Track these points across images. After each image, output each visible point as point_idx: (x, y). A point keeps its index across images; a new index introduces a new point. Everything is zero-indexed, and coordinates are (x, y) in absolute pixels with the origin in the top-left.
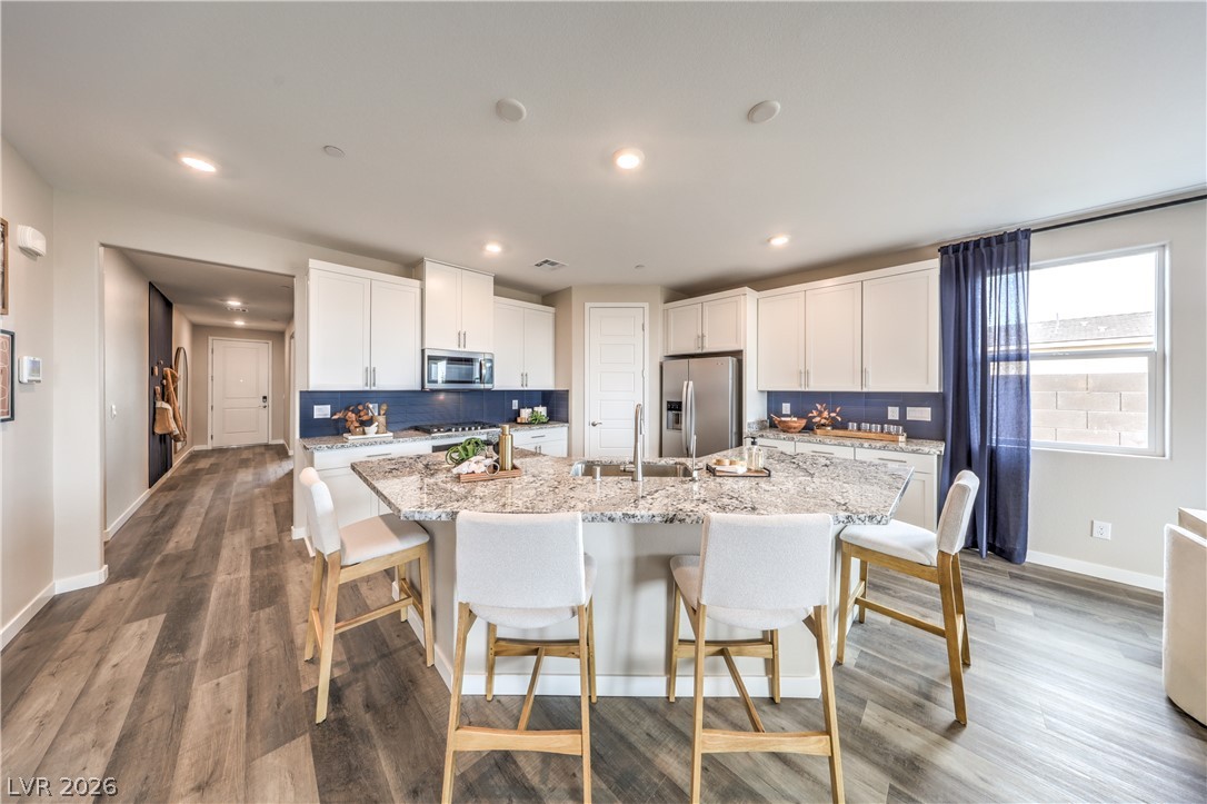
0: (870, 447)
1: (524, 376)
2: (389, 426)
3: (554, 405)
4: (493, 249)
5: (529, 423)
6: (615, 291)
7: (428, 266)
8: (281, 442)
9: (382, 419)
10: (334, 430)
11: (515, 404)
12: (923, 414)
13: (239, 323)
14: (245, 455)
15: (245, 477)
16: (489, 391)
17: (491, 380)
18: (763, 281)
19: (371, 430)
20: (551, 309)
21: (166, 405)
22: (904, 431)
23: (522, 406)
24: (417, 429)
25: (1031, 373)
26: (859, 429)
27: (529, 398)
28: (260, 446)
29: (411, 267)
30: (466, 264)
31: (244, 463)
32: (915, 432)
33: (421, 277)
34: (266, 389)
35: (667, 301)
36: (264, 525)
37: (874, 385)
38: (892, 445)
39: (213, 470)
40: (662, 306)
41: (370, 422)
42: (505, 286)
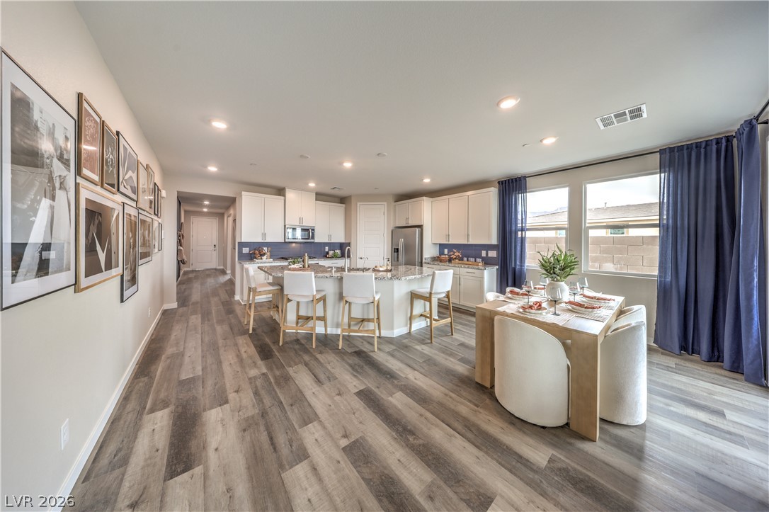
0: (464, 267)
1: (330, 236)
2: (271, 257)
3: (343, 249)
4: (312, 185)
5: (332, 257)
6: (372, 197)
7: (287, 190)
8: (222, 267)
9: (268, 253)
10: (251, 257)
11: (327, 249)
12: (493, 254)
13: (205, 210)
14: (207, 272)
15: (211, 282)
16: (313, 242)
17: (313, 238)
18: (433, 193)
19: (265, 257)
20: (344, 205)
21: (181, 248)
22: (482, 261)
23: (330, 250)
24: (283, 258)
25: (527, 236)
26: (468, 260)
27: (332, 246)
28: (213, 269)
29: (280, 192)
30: (303, 189)
31: (209, 276)
32: (488, 262)
33: (284, 196)
34: (215, 242)
35: (396, 202)
36: (224, 296)
37: (472, 242)
38: (477, 267)
39: (196, 277)
40: (393, 204)
41: (264, 254)
42: (320, 196)
